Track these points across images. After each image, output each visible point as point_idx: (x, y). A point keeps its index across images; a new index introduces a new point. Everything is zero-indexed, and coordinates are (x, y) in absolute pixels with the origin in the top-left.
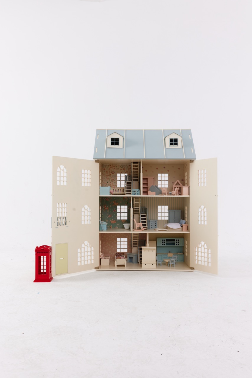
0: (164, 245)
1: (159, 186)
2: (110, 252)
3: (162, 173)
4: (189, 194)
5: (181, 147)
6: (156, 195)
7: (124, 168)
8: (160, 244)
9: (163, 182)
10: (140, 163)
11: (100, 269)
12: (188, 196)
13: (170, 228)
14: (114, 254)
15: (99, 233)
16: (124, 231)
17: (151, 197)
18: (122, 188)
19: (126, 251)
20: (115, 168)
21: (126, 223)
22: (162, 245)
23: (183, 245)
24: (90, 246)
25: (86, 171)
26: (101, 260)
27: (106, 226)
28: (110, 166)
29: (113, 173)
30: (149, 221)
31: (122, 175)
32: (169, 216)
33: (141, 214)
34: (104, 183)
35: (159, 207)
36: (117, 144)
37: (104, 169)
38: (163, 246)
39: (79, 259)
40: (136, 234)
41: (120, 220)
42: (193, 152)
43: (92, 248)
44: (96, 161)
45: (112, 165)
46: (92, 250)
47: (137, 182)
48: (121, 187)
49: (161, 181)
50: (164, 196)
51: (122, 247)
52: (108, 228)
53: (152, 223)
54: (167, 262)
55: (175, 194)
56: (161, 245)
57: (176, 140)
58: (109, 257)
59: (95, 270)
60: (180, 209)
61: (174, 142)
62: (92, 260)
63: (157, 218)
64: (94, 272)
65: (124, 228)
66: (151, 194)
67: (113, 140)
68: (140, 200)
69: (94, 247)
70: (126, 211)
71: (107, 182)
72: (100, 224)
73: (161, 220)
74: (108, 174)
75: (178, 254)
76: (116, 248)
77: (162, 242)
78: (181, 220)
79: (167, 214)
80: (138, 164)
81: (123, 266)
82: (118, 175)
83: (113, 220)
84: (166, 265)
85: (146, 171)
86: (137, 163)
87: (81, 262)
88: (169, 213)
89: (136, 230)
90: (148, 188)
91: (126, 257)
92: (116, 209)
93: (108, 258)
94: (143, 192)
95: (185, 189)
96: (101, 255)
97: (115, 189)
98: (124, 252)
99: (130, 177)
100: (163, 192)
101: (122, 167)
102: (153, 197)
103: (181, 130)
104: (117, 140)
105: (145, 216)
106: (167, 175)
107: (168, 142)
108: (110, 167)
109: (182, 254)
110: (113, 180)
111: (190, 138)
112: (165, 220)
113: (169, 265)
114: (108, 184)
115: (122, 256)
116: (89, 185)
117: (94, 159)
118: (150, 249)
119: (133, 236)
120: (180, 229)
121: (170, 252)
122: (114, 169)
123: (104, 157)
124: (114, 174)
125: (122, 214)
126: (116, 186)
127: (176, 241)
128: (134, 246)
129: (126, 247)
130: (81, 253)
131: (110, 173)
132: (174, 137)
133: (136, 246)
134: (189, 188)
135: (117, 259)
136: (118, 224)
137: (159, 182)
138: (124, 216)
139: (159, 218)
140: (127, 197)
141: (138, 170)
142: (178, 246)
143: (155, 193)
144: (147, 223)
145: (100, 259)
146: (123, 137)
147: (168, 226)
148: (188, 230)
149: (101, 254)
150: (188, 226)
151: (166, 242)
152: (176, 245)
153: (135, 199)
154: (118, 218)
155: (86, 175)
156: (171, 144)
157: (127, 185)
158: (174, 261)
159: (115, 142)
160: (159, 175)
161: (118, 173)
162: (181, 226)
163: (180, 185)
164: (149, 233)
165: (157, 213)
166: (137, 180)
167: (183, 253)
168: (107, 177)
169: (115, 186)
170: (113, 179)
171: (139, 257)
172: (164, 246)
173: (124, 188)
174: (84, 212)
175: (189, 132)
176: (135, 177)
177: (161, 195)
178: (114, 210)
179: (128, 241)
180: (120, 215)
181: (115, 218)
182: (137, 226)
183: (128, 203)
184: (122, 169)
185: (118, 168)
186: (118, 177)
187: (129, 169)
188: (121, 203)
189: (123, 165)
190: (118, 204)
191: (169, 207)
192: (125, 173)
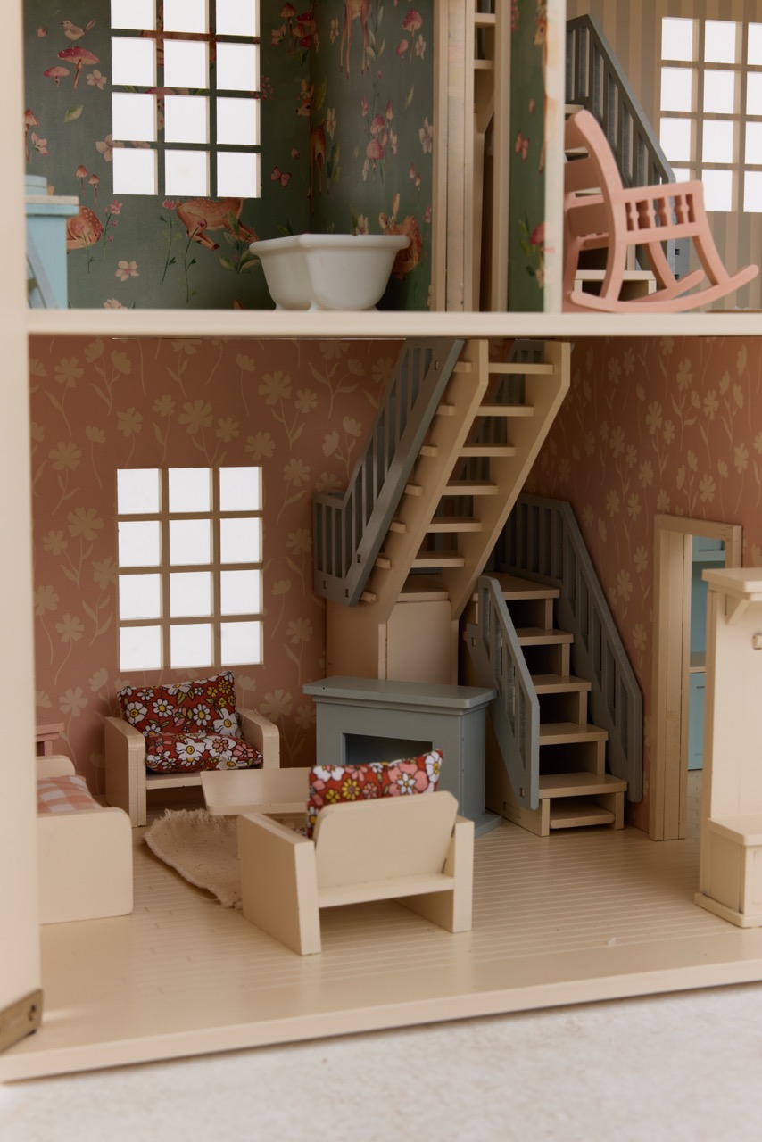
14: (74, 703)
19: (246, 647)
35: (677, 36)
41: (163, 210)
70: (243, 67)
76: (107, 622)
81: (426, 911)
89: (608, 298)
92: (100, 31)
125: (186, 120)
129: (246, 592)
136: (125, 270)
138: (213, 148)
154: (131, 175)
165: (651, 113)
178: (69, 52)
179: (269, 514)
180: (161, 133)
181: (80, 174)
182: (630, 228)
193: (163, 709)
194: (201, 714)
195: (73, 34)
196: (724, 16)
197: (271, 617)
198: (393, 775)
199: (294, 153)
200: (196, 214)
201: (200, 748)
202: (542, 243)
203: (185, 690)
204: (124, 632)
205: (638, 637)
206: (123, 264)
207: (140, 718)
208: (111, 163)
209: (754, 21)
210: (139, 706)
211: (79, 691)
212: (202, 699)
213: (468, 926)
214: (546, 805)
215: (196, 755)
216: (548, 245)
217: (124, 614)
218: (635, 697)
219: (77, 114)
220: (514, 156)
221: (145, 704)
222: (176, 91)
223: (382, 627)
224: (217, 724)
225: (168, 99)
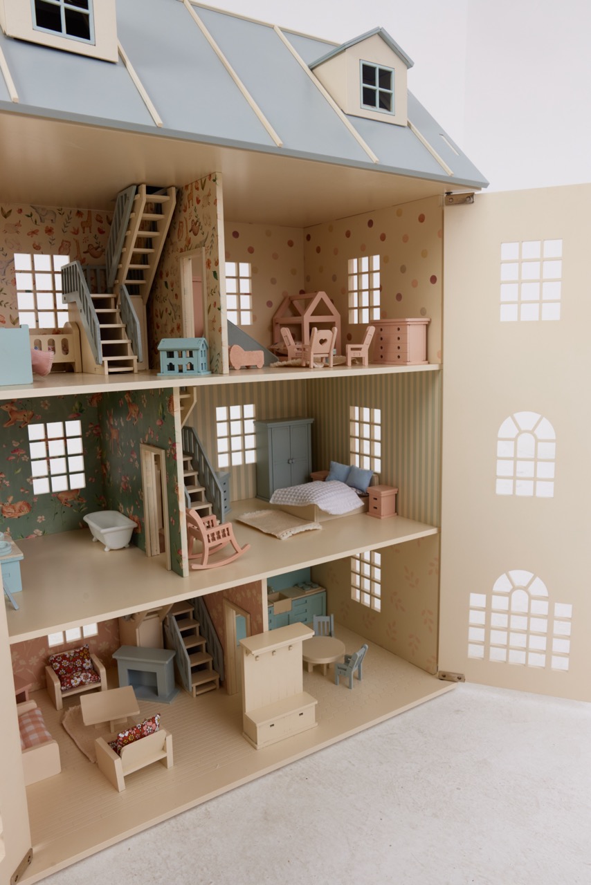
5: (405, 124)
7: (48, 224)
14: (34, 661)
18: (46, 331)
19: (92, 630)
31: (42, 261)
35: (221, 413)
41: (52, 497)
48: (41, 326)
61: (377, 89)
63: (216, 461)
66: (246, 364)
70: (76, 446)
78: (336, 465)
79: (251, 442)
81: (159, 765)
82: (21, 261)
83: (11, 499)
89: (204, 565)
91: (115, 679)
92: (26, 442)
98: (85, 639)
101: (36, 216)
106: (246, 269)
112: (246, 466)
123: (14, 97)
126: (16, 321)
136: (41, 519)
138: (68, 474)
139: (223, 462)
154: (40, 487)
156: (368, 97)
159: (63, 4)
161: (20, 251)
163: (331, 314)
165: (214, 438)
169: (10, 318)
173: (72, 332)
178: (15, 451)
180: (49, 472)
181: (22, 491)
182: (209, 541)
183: (83, 408)
184: (37, 231)
185: (18, 225)
186: (21, 272)
187: (76, 232)
188: (46, 408)
189: (43, 209)
190: (33, 415)
191: (258, 411)
192: (56, 254)
193: (65, 663)
194: (79, 663)
195: (16, 444)
196: (236, 404)
198: (145, 728)
199: (96, 471)
200: (63, 497)
201: (79, 680)
202: (181, 556)
203: (72, 655)
205: (220, 632)
206: (39, 517)
207: (57, 668)
208: (32, 486)
209: (246, 404)
210: (57, 664)
211: (35, 657)
212: (78, 658)
213: (172, 765)
214: (194, 688)
215: (78, 683)
216: (183, 556)
218: (220, 651)
219: (19, 471)
220: (170, 523)
221: (60, 663)
222: (54, 458)
223: (137, 630)
225: (51, 461)
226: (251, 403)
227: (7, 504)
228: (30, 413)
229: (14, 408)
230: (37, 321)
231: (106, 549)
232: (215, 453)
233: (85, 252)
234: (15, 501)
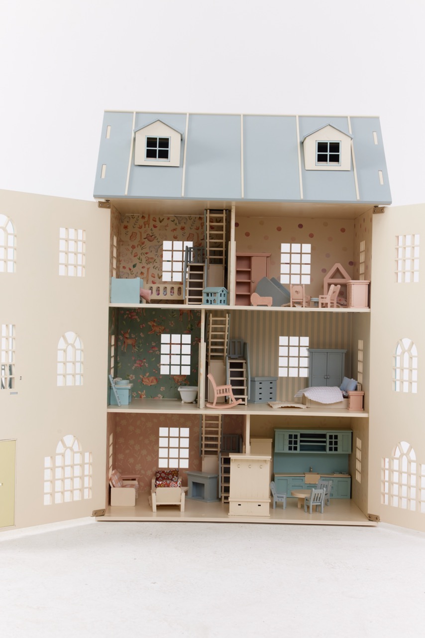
0: (295, 449)
1: (284, 280)
2: (138, 467)
3: (292, 241)
4: (369, 306)
5: (349, 169)
6: (272, 306)
7: (182, 225)
8: (283, 446)
9: (296, 269)
10: (229, 211)
11: (109, 516)
12: (366, 310)
13: (311, 402)
14: (149, 473)
15: (108, 414)
16: (179, 407)
17: (259, 312)
18: (176, 283)
19: (185, 464)
20: (158, 223)
21: (185, 385)
22: (290, 448)
23: (350, 452)
24: (81, 450)
25: (72, 232)
26: (112, 489)
27: (127, 393)
28: (143, 217)
29: (150, 238)
30: (251, 381)
31: (178, 245)
32: (311, 367)
33: (230, 358)
34: (124, 267)
35: (283, 340)
36: (164, 155)
37: (126, 227)
38: (293, 451)
39: (47, 487)
40: (216, 418)
41: (170, 377)
42: (382, 183)
43: (87, 455)
44: (102, 205)
45: (149, 216)
46: (87, 461)
47: (219, 268)
48: (174, 280)
49: (290, 264)
50: (298, 309)
51: (174, 453)
52: (135, 398)
53: (261, 386)
54: (302, 499)
55: (329, 305)
56: (287, 451)
57: (335, 147)
58: (136, 482)
59: (93, 520)
60: (342, 348)
61: (328, 153)
62: (86, 491)
63: (276, 372)
64: (91, 524)
65: (179, 399)
66: (260, 304)
67: (151, 142)
68: (227, 319)
69: (90, 453)
70: (187, 349)
71: (134, 266)
72: (110, 388)
73: (288, 378)
74: (136, 243)
75: (335, 475)
76: (156, 458)
77: (290, 442)
78: (346, 379)
79: (305, 362)
80: (224, 215)
81: (176, 507)
82: (167, 245)
83: (147, 374)
84: (299, 506)
85: (247, 234)
86: (220, 211)
87: (52, 495)
88: (311, 357)
89: (214, 406)
90: (253, 285)
91: (184, 484)
92: (159, 344)
93: (132, 486)
94: (238, 296)
95: (357, 290)
96: (113, 475)
97: (155, 287)
98: (179, 468)
99: (199, 250)
100: (294, 297)
101: (176, 221)
102: (265, 312)
103: (351, 118)
104: (165, 142)
105: (240, 365)
106: (307, 248)
107: (312, 152)
108: (141, 222)
109: (347, 476)
110: (152, 258)
111: (376, 143)
112: (299, 378)
113: (308, 507)
114: (135, 270)
115: (172, 480)
116: (80, 272)
117: (95, 196)
118: (253, 461)
119: (206, 424)
120: (343, 406)
121: (310, 471)
122: (155, 227)
123: (126, 193)
124: (155, 242)
125: (176, 360)
126: (160, 277)
127: (328, 440)
128: (207, 453)
129: (185, 453)
130: (53, 469)
131: (143, 240)
132: (329, 137)
133: (215, 453)
134: (369, 285)
135: (159, 489)
136: (162, 389)
137: (284, 269)
138: (181, 365)
139: (282, 373)
140: (192, 311)
141: (224, 233)
142: (336, 452)
143: (271, 298)
144: (247, 386)
145: (110, 487)
146: (181, 135)
147: (306, 394)
148: (363, 407)
149: (111, 472)
150: (364, 396)
151: (301, 441)
152: (328, 452)
153: (213, 317)
154: (164, 371)
155: (72, 246)
156: (321, 158)
157: (190, 274)
158: (323, 497)
159: (158, 149)
160: (285, 247)
161: (166, 240)
162: (344, 397)
163: (343, 277)
164: (252, 416)
165: (277, 356)
166: (219, 262)
167: (350, 475)
168: (135, 251)
169: (156, 276)
170: (150, 255)
171: (222, 485)
172: (295, 452)
173: (181, 283)
174: (65, 351)
175: (373, 123)
176: (213, 253)
177: (290, 306)
178: (152, 348)
179: (190, 438)
180: (170, 363)
181: (154, 371)
183: (193, 328)
184: (176, 229)
185: (167, 226)
186: (166, 251)
187: (198, 229)
188: (172, 326)
189: (181, 217)
190: (165, 329)
191: (311, 342)
192: (185, 241)
193: (163, 475)
194: (170, 476)
195: (154, 344)
196: (294, 335)
197: (190, 458)
198: (171, 484)
200: (177, 378)
203: (168, 472)
204: (160, 460)
206: (162, 388)
208: (160, 369)
209: (302, 336)
210: (159, 474)
212: (171, 474)
217: (160, 456)
219: (154, 359)
222: (173, 354)
224: (173, 479)
225: (172, 356)
226: (306, 336)
227: (145, 377)
228: (163, 328)
229: (155, 324)
230: (172, 277)
231: (182, 402)
232: (277, 367)
233: (201, 240)
234: (149, 376)
